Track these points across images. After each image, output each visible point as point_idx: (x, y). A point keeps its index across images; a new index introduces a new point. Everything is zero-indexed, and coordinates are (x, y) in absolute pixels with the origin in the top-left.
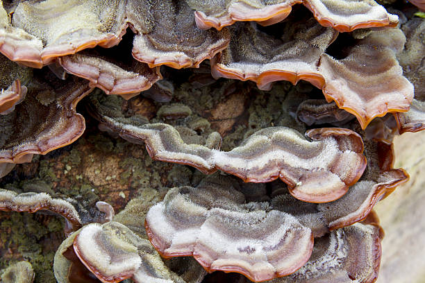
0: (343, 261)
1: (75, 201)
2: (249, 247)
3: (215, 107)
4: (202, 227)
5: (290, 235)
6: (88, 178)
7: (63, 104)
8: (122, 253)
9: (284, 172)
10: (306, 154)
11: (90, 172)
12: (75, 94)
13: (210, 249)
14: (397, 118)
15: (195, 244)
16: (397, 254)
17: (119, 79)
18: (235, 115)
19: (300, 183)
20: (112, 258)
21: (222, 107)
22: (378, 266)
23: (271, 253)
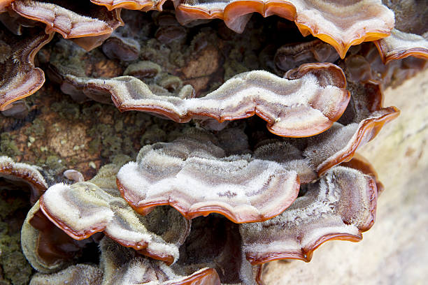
0: (335, 206)
1: (40, 168)
2: (229, 192)
3: (187, 65)
4: (177, 176)
5: (274, 180)
6: (54, 150)
7: (20, 58)
8: (93, 207)
9: (261, 108)
10: (283, 91)
11: (56, 142)
12: (32, 44)
13: (187, 196)
14: (378, 45)
15: (170, 192)
16: (412, 239)
17: (76, 23)
18: (210, 72)
19: (279, 119)
20: (82, 213)
21: (194, 65)
22: (375, 208)
23: (255, 198)
